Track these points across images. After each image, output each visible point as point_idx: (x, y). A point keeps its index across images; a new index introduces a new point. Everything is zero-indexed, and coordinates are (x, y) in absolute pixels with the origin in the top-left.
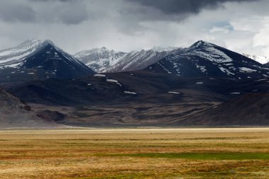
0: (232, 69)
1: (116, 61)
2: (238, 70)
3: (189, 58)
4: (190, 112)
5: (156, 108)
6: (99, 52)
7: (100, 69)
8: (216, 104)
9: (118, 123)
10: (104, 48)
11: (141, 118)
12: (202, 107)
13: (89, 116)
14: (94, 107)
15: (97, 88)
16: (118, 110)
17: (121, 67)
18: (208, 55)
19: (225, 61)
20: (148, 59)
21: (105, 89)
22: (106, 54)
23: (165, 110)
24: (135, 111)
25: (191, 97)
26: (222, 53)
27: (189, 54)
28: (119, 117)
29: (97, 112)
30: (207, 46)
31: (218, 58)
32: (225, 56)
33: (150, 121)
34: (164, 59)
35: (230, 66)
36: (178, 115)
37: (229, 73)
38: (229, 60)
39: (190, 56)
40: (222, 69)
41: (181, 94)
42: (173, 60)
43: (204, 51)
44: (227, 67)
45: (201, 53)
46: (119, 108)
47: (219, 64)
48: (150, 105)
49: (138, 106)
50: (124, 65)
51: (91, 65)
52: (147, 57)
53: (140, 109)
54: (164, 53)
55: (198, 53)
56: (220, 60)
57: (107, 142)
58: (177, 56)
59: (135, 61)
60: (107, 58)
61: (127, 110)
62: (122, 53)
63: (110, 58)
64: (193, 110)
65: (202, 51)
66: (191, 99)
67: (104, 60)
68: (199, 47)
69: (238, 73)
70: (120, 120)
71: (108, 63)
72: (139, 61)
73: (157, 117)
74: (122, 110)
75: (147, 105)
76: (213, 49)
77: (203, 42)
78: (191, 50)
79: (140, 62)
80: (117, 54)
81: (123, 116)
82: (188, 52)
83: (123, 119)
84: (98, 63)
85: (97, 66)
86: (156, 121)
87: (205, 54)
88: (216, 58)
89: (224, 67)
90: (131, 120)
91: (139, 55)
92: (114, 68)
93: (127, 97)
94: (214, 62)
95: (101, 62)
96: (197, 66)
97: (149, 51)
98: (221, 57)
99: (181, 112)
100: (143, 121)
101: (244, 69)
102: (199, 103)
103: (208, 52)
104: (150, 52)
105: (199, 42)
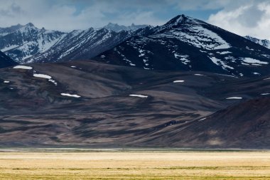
0: (229, 60)
1: (48, 46)
2: (239, 62)
3: (163, 43)
4: (162, 126)
5: (111, 120)
6: (22, 30)
7: (24, 58)
8: (204, 114)
9: (51, 142)
10: (31, 24)
11: (88, 135)
12: (183, 118)
13: (6, 131)
14: (13, 117)
15: (19, 87)
16: (51, 122)
17: (56, 55)
18: (192, 38)
19: (219, 47)
20: (99, 42)
21: (31, 89)
22: (33, 34)
23: (125, 123)
24: (77, 124)
25: (165, 103)
26: (214, 35)
27: (163, 35)
28: (53, 133)
29: (18, 125)
30: (191, 23)
31: (209, 43)
32: (220, 39)
33: (100, 140)
34: (123, 44)
35: (227, 55)
36: (146, 131)
37: (225, 66)
38: (226, 45)
39: (165, 39)
40: (214, 60)
41: (150, 98)
42: (138, 45)
43: (187, 31)
44: (222, 57)
45: (182, 34)
46: (52, 118)
47: (209, 51)
48: (102, 115)
49: (83, 117)
50: (61, 52)
51: (10, 51)
52: (97, 40)
53: (85, 121)
54: (124, 33)
55: (177, 34)
56: (211, 46)
57: (33, 172)
58: (144, 39)
59: (79, 45)
60: (36, 40)
61: (66, 123)
62: (58, 33)
63: (40, 41)
64: (168, 124)
65: (183, 31)
66: (164, 106)
67: (30, 43)
68: (179, 25)
69: (238, 67)
70: (54, 139)
71: (36, 48)
72: (85, 45)
73: (111, 134)
74: (58, 122)
75: (97, 116)
76: (200, 28)
77: (185, 18)
78: (166, 29)
79: (87, 47)
80: (50, 35)
81: (58, 132)
82: (162, 32)
83: (59, 136)
84: (21, 48)
85: (19, 53)
86: (110, 140)
87: (188, 36)
88: (205, 43)
89: (218, 56)
90: (72, 138)
91: (86, 36)
92: (46, 55)
93: (65, 102)
94: (202, 48)
95: (25, 47)
96: (176, 55)
97: (102, 30)
98: (213, 42)
99: (150, 126)
100: (91, 140)
101: (248, 60)
102: (178, 112)
103: (193, 33)
104: (102, 32)
105: (179, 17)
